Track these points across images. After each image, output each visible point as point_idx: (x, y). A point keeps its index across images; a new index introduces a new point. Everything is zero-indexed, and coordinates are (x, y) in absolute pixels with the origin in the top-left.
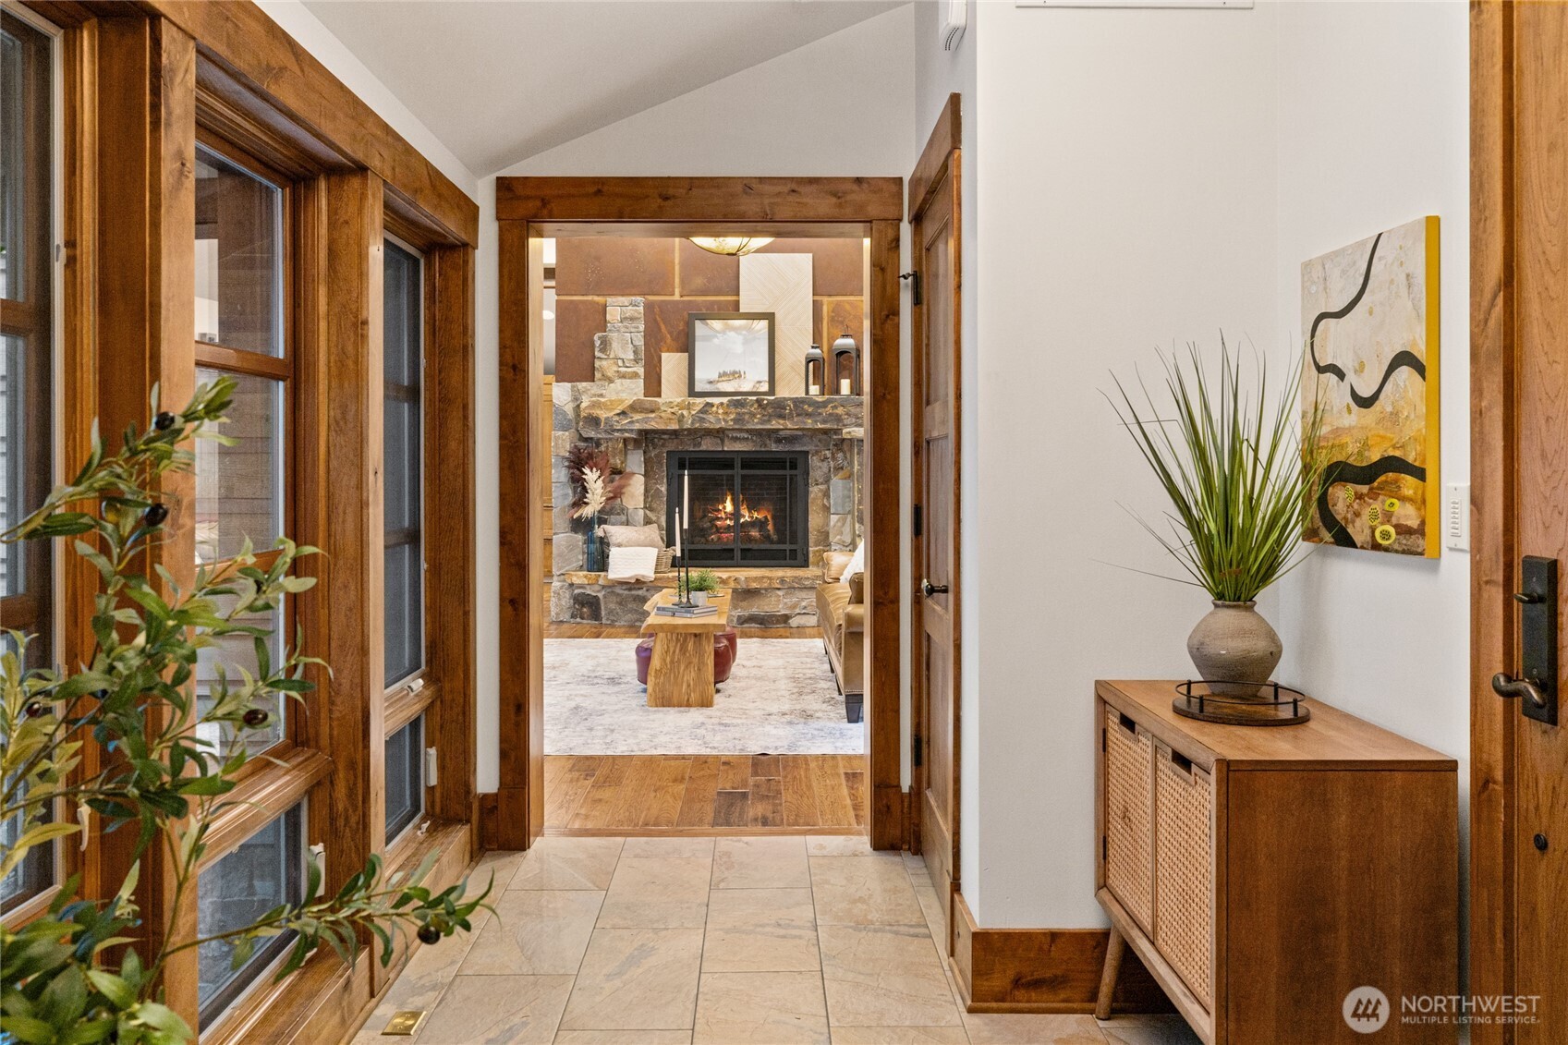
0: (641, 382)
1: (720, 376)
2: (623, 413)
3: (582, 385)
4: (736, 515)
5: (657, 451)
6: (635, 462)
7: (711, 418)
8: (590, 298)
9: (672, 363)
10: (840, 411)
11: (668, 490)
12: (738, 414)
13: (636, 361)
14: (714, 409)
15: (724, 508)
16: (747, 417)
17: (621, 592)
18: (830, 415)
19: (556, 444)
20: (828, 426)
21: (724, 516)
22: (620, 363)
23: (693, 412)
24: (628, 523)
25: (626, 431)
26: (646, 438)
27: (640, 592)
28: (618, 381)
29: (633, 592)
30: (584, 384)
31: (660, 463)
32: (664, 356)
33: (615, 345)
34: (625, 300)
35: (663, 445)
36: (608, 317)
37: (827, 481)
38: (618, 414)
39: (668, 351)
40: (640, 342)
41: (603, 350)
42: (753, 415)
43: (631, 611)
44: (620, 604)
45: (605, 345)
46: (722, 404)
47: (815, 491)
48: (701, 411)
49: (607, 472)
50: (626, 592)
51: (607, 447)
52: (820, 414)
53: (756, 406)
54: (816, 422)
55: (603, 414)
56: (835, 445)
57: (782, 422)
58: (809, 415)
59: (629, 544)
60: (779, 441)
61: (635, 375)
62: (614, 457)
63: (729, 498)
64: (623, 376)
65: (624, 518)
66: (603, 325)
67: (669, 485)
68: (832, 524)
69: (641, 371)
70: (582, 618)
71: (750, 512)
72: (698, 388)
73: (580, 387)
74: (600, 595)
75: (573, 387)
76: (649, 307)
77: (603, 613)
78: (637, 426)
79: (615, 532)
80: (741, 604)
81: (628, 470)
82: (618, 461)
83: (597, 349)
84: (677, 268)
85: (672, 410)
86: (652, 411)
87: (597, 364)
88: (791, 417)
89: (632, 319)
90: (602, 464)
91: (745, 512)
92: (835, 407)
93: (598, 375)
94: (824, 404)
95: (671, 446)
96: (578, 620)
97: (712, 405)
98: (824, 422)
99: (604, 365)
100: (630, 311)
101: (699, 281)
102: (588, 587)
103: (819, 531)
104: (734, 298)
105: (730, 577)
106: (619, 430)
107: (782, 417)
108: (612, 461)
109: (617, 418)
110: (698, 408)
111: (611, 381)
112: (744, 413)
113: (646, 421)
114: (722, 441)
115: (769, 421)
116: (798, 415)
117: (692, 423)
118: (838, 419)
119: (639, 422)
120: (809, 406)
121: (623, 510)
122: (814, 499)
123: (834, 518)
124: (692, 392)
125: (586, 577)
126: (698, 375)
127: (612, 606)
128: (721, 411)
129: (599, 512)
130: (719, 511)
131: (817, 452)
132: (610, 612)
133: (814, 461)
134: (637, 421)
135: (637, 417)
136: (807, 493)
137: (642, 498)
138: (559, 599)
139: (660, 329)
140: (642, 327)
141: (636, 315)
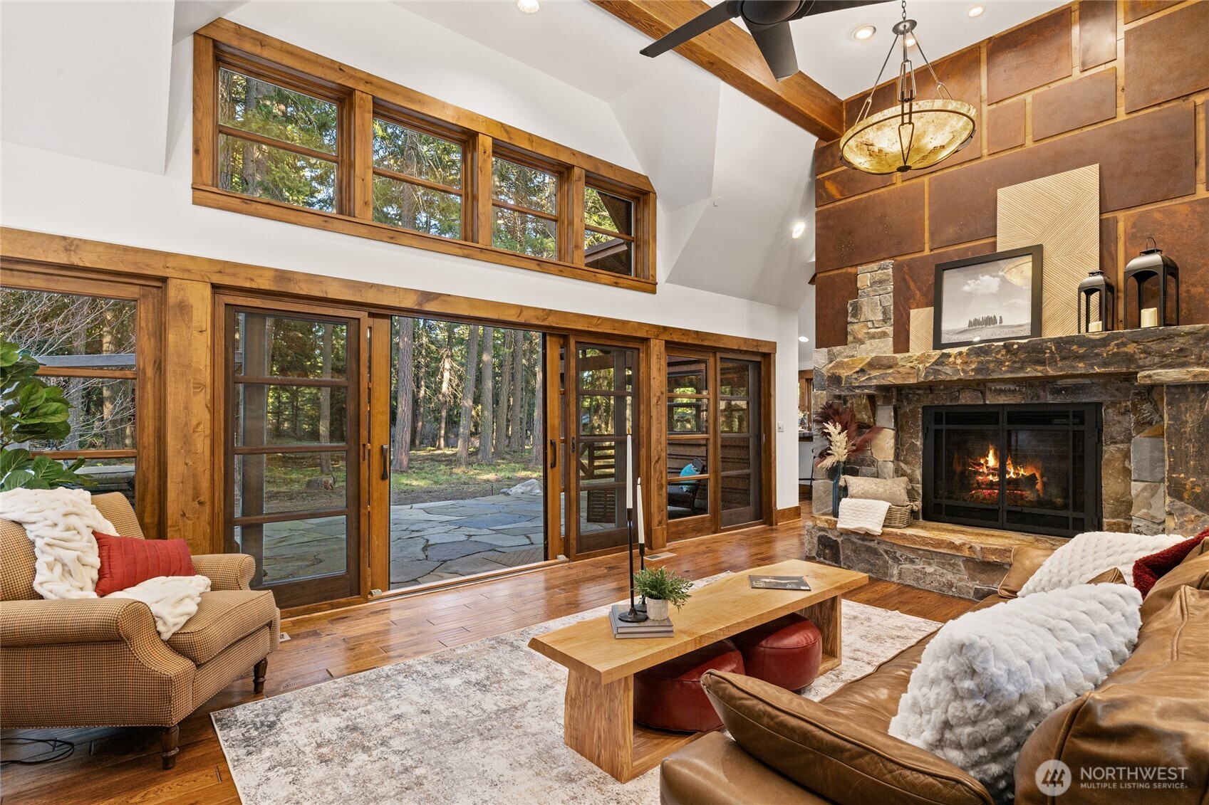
0: (890, 341)
1: (971, 324)
2: (862, 371)
3: (836, 349)
4: (1002, 471)
5: (912, 406)
6: (885, 417)
7: (948, 370)
8: (844, 270)
9: (920, 318)
10: (1131, 348)
11: (924, 444)
12: (979, 362)
13: (885, 320)
14: (951, 359)
15: (987, 462)
16: (992, 365)
17: (856, 540)
18: (1114, 354)
19: (816, 402)
20: (1111, 369)
21: (985, 470)
22: (870, 324)
23: (928, 365)
24: (877, 475)
25: (865, 387)
26: (895, 394)
27: (872, 544)
28: (868, 342)
29: (866, 543)
30: (838, 348)
31: (915, 417)
32: (913, 312)
33: (865, 309)
34: (874, 266)
35: (918, 401)
36: (859, 284)
37: (1129, 439)
38: (857, 372)
39: (918, 307)
40: (889, 301)
41: (854, 315)
42: (1001, 363)
43: (865, 561)
44: (855, 551)
45: (857, 310)
46: (960, 353)
47: (1110, 451)
48: (936, 363)
49: (854, 427)
50: (860, 542)
51: (852, 403)
52: (1097, 355)
53: (1003, 352)
54: (1092, 366)
55: (844, 373)
56: (1136, 394)
57: (1039, 368)
58: (1080, 358)
59: (865, 496)
60: (1057, 392)
61: (884, 334)
62: (860, 412)
63: (991, 452)
64: (873, 337)
65: (874, 469)
66: (855, 292)
67: (925, 437)
68: (1133, 492)
69: (890, 329)
70: (825, 559)
71: (1015, 468)
72: (945, 340)
73: (835, 351)
74: (839, 540)
75: (829, 351)
76: (898, 269)
77: (842, 557)
78: (874, 382)
79: (854, 483)
80: (979, 576)
81: (878, 424)
82: (865, 417)
83: (850, 315)
84: (927, 223)
85: (911, 365)
86: (890, 367)
87: (850, 328)
88: (1053, 361)
89: (881, 282)
90: (846, 417)
91: (1011, 469)
92: (1124, 344)
93: (850, 338)
94: (1104, 342)
95: (926, 402)
96: (822, 559)
97: (949, 356)
98: (1105, 364)
99: (856, 328)
100: (879, 275)
101: (950, 231)
102: (829, 531)
103: (1117, 500)
104: (992, 240)
105: (964, 544)
106: (858, 387)
107: (1042, 363)
108: (858, 416)
109: (856, 376)
110: (933, 360)
111: (862, 343)
112: (988, 362)
113: (883, 376)
114: (983, 394)
115: (1022, 369)
116: (1063, 359)
117: (926, 376)
118: (1130, 359)
119: (878, 378)
120: (1080, 346)
121: (873, 462)
122: (1109, 460)
123: (1136, 487)
124: (938, 344)
125: (827, 521)
126: (945, 326)
127: (849, 552)
128: (959, 361)
129: (844, 463)
130: (980, 465)
131: (1113, 404)
132: (847, 558)
133: (1109, 415)
134: (875, 378)
135: (875, 373)
136: (1098, 454)
137: (892, 451)
138: (812, 538)
139: (909, 287)
140: (890, 288)
141: (885, 277)
